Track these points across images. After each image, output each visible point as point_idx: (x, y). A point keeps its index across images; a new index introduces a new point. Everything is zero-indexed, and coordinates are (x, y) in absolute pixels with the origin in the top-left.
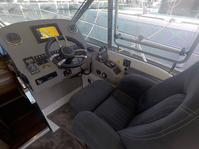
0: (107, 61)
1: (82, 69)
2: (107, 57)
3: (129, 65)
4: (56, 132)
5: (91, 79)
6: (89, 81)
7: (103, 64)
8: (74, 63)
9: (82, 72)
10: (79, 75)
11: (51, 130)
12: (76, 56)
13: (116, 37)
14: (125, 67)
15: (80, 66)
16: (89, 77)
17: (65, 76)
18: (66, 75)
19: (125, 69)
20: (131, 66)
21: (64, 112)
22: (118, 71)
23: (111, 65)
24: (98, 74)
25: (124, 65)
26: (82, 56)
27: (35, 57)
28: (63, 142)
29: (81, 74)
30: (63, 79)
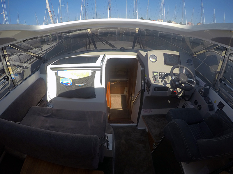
0: (207, 97)
1: (185, 94)
2: (208, 94)
4: (139, 130)
5: (186, 106)
7: (202, 98)
11: (137, 126)
12: (187, 82)
16: (186, 103)
17: (172, 93)
19: (218, 110)
20: (223, 109)
21: (154, 119)
22: (211, 108)
23: (208, 101)
24: (195, 104)
25: (218, 106)
26: (192, 84)
27: (159, 73)
29: (181, 98)
30: (169, 95)
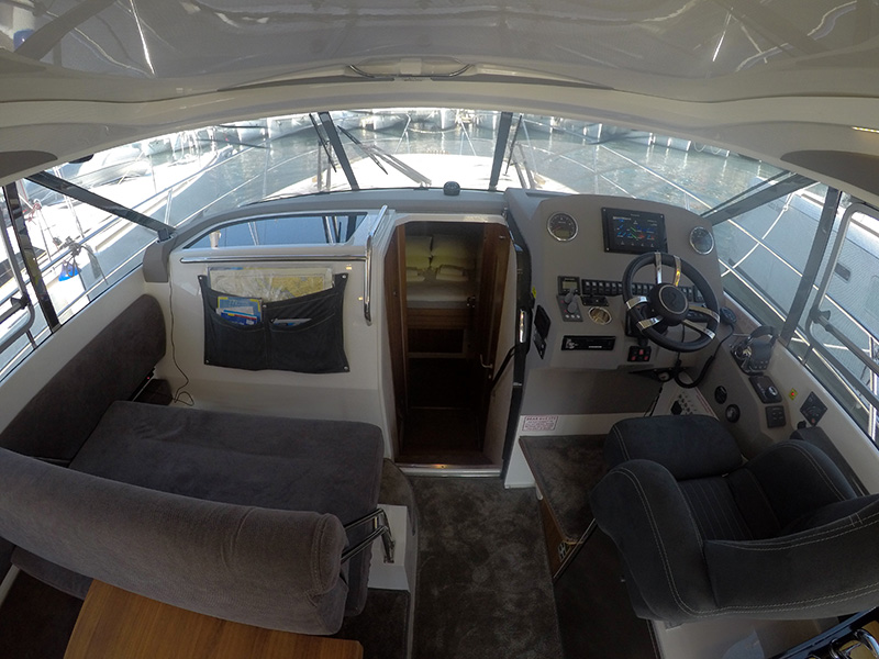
0: (761, 374)
1: (679, 362)
2: (767, 365)
3: (818, 419)
4: (512, 490)
5: (686, 405)
6: (676, 408)
7: (745, 378)
8: (668, 336)
9: (675, 372)
10: (661, 376)
11: (503, 476)
12: (686, 321)
13: (816, 315)
14: (803, 419)
15: (679, 351)
16: (683, 397)
17: (629, 360)
18: (634, 358)
19: (801, 425)
20: (820, 424)
21: (564, 454)
22: (777, 419)
23: (767, 390)
24: (717, 400)
25: (802, 410)
26: (701, 327)
27: (584, 281)
28: (512, 523)
29: (666, 376)
30: (619, 367)
